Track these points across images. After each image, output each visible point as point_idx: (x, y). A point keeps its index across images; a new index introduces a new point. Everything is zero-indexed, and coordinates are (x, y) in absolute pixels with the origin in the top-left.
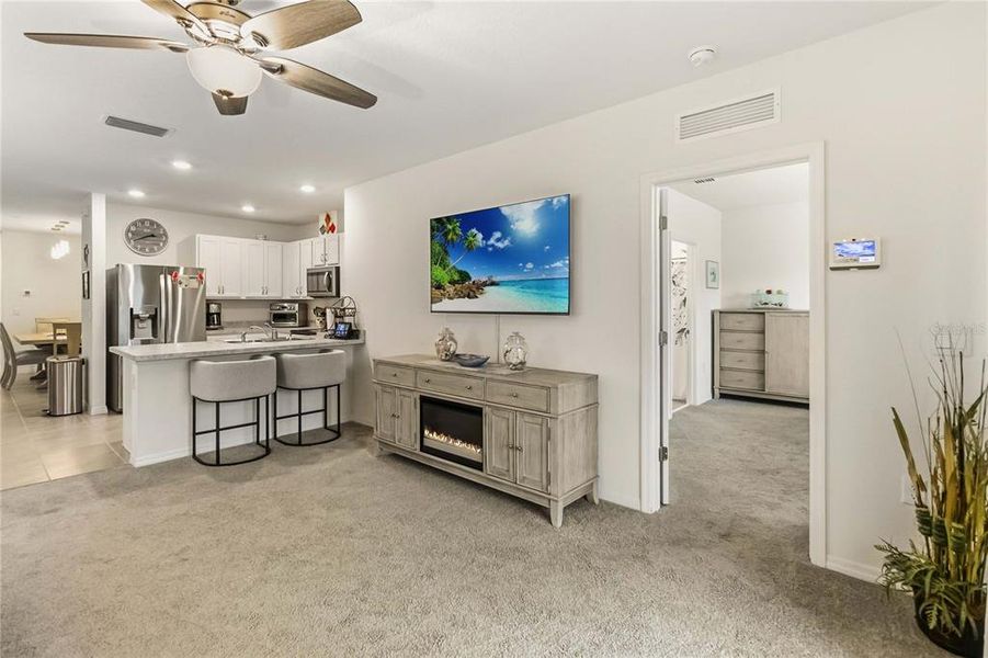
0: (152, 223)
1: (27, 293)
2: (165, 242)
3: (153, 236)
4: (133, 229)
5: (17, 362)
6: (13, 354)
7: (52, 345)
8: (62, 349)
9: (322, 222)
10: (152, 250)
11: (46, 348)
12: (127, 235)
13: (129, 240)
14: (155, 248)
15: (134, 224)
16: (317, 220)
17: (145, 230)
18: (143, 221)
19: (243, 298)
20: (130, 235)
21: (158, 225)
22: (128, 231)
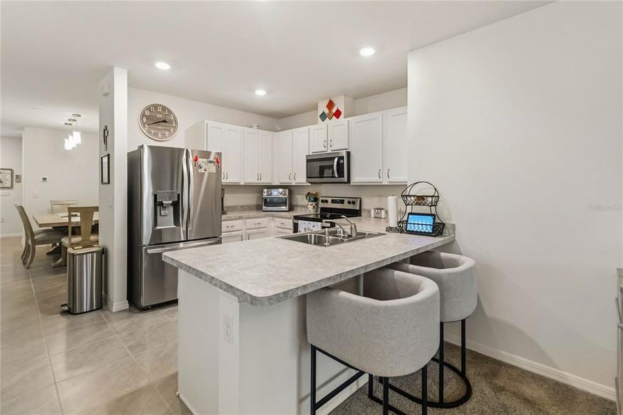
0: (164, 108)
1: (45, 179)
2: (175, 128)
3: (165, 121)
4: (147, 113)
5: (35, 242)
6: (33, 234)
7: (67, 227)
8: (76, 231)
9: (323, 108)
10: (164, 135)
11: (61, 230)
12: (142, 119)
13: (144, 124)
14: (167, 133)
15: (148, 108)
16: (316, 108)
17: (158, 116)
18: (156, 106)
19: (242, 184)
20: (145, 119)
21: (169, 111)
22: (143, 115)
